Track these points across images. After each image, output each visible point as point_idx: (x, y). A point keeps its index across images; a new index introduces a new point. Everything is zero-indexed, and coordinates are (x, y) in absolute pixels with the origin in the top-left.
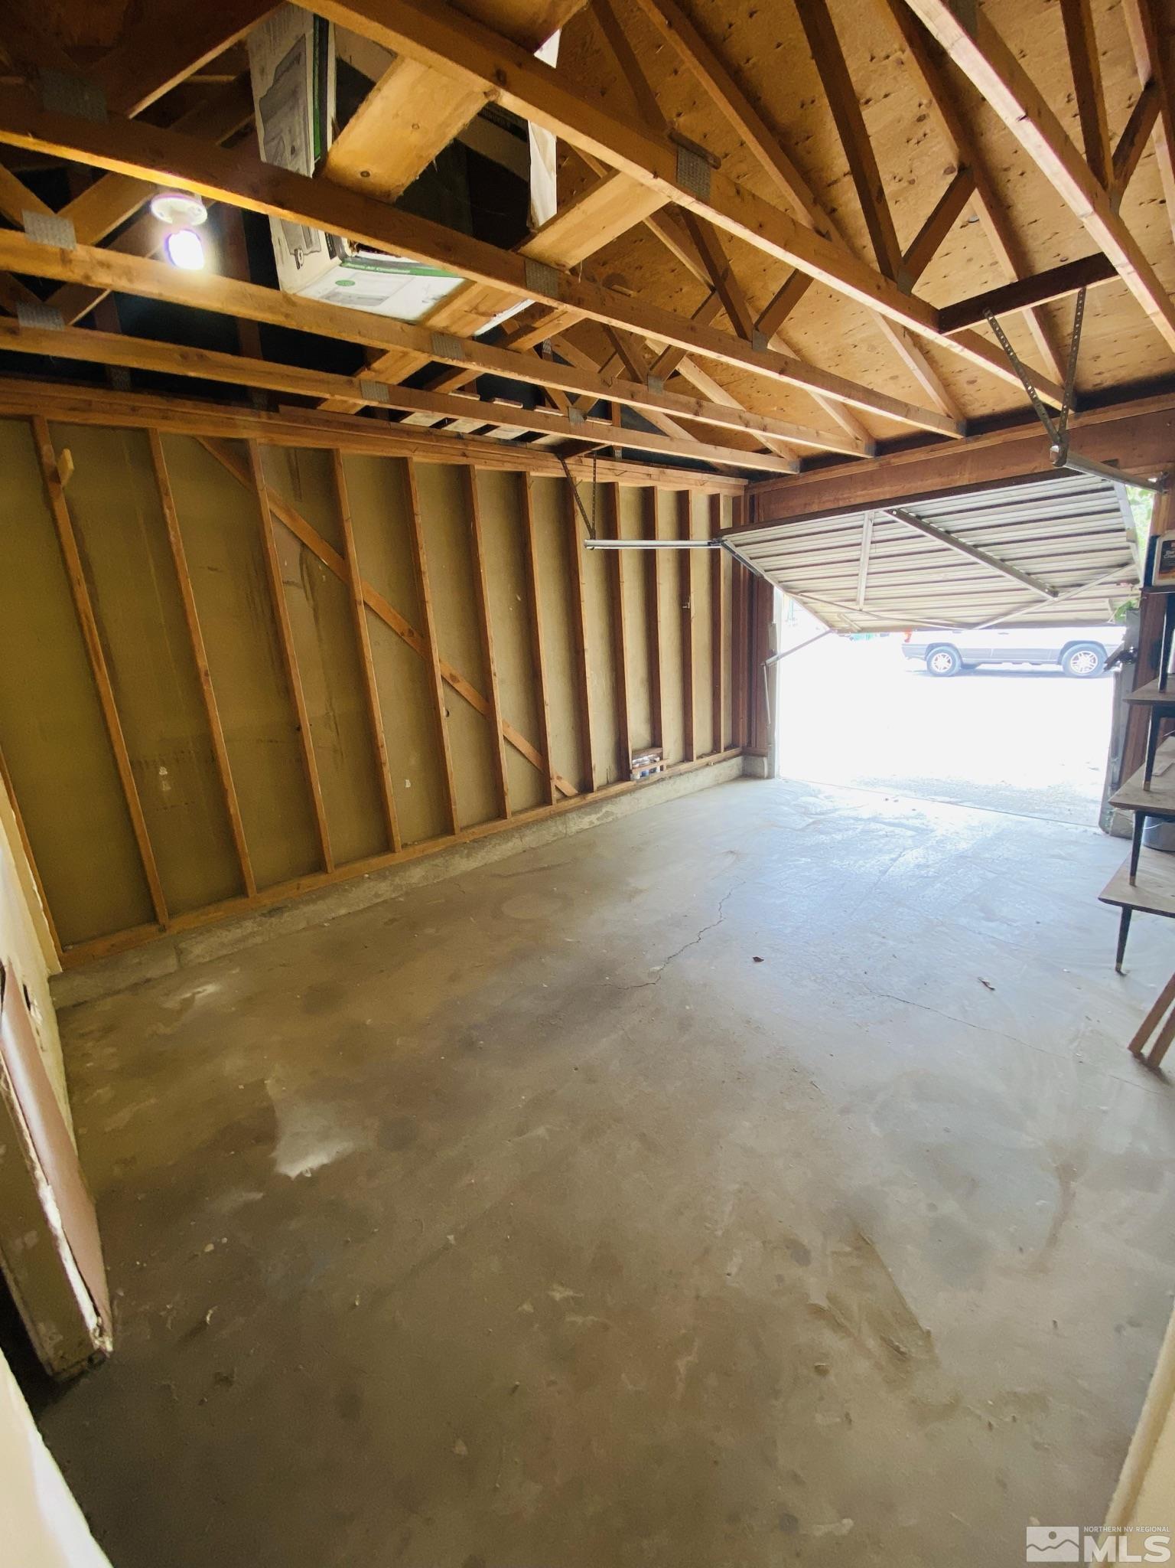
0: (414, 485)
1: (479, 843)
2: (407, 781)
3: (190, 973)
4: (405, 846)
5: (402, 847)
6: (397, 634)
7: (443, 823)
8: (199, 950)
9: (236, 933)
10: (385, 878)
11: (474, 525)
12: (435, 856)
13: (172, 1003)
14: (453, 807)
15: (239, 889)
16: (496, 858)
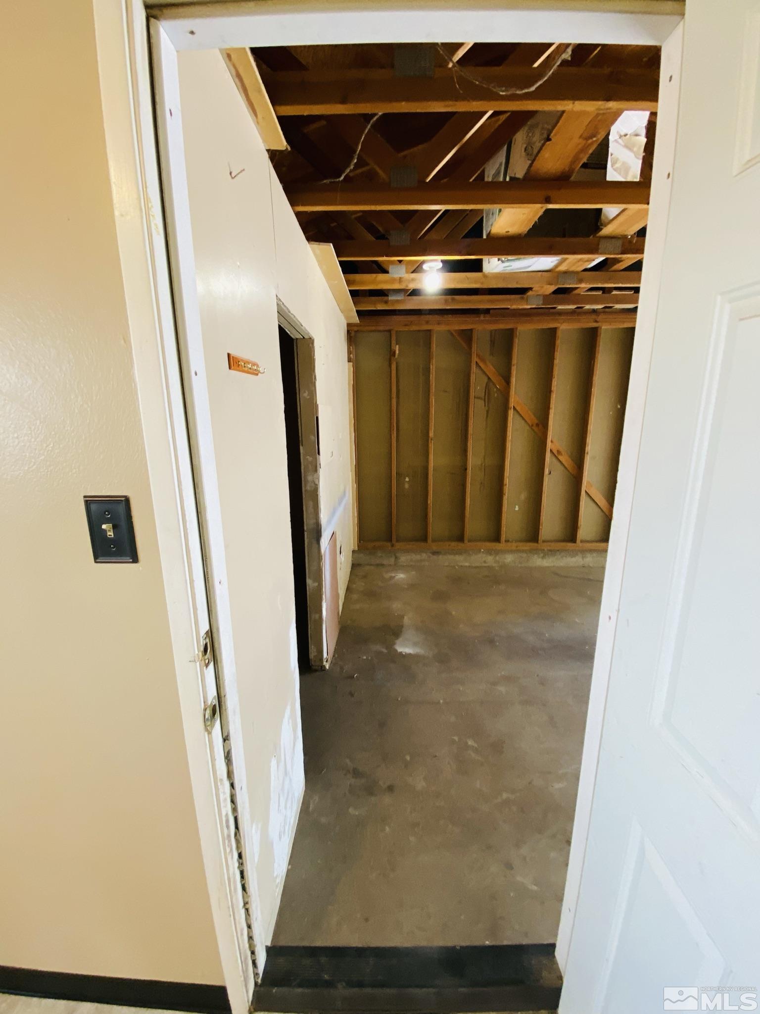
0: (558, 342)
1: (552, 552)
2: (517, 507)
3: (396, 567)
4: (507, 541)
5: (505, 541)
6: (529, 425)
7: (533, 534)
8: (404, 558)
9: (418, 557)
10: (491, 554)
11: (594, 362)
12: (523, 551)
13: (387, 576)
14: (541, 527)
15: (424, 539)
16: (562, 564)
